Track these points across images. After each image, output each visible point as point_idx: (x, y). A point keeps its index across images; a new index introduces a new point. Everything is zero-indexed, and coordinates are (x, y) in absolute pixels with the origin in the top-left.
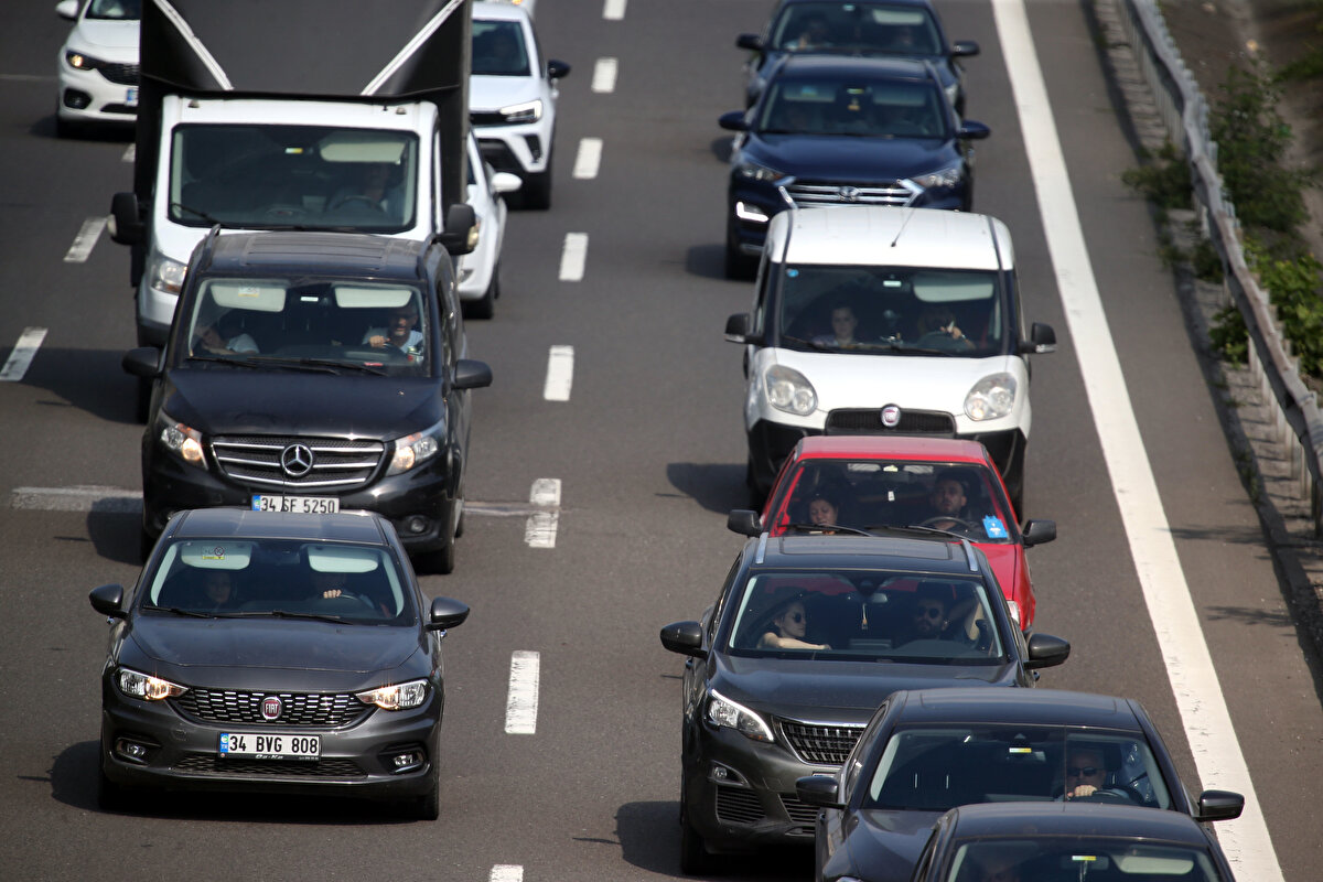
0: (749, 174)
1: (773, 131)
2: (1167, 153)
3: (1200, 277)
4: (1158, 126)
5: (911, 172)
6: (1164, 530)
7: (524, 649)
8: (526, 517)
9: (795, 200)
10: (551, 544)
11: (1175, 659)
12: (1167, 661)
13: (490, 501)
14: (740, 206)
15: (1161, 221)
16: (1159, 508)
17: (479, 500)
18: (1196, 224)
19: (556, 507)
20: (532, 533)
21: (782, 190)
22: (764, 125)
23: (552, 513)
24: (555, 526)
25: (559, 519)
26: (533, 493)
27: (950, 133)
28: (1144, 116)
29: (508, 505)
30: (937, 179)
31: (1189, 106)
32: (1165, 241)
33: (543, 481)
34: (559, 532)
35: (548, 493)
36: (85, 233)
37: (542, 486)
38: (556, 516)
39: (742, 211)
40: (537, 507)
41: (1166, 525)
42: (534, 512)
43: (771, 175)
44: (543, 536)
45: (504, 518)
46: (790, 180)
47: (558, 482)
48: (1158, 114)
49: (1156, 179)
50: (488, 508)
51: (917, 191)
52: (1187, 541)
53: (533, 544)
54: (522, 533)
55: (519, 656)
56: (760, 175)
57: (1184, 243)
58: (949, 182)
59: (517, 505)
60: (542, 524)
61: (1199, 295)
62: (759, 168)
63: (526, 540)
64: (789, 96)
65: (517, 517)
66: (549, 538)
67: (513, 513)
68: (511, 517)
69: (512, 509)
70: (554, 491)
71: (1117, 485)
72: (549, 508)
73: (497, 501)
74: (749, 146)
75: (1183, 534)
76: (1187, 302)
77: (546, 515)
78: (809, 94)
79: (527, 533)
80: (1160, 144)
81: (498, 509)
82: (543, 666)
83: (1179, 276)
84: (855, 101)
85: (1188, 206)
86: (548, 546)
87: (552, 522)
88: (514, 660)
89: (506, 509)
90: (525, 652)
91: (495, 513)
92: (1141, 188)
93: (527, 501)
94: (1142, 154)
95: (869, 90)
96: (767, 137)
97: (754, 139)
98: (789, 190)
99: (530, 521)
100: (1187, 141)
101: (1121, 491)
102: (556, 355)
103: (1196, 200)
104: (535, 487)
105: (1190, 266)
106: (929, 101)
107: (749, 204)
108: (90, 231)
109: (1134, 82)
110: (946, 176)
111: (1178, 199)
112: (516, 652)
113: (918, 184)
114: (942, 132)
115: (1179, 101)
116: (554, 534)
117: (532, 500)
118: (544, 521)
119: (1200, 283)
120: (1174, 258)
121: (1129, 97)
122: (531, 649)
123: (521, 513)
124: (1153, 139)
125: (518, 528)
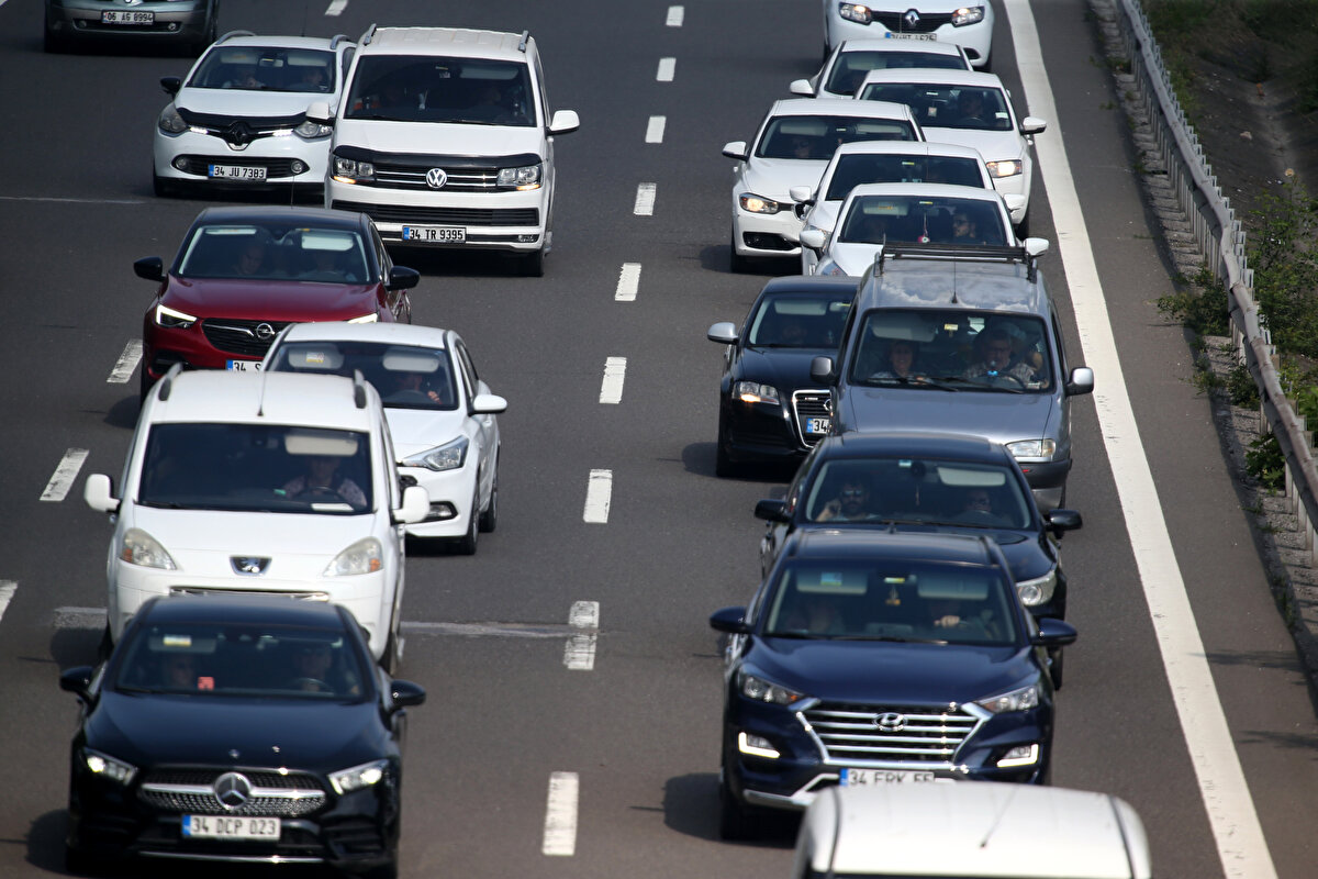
0: (754, 694)
1: (784, 635)
2: (1204, 280)
3: (1236, 403)
4: (1195, 253)
5: (975, 692)
6: (1198, 655)
7: (562, 770)
8: (565, 639)
9: (818, 729)
10: (590, 666)
11: (1210, 782)
12: (1202, 785)
13: (529, 623)
14: (743, 737)
15: (1198, 347)
16: (1195, 632)
17: (518, 622)
18: (1233, 349)
19: (594, 630)
20: (570, 655)
21: (800, 715)
22: (771, 627)
23: (591, 635)
24: (593, 649)
25: (597, 641)
26: (572, 615)
27: (1023, 638)
28: (1183, 243)
29: (547, 627)
30: (1007, 701)
31: (1226, 232)
32: (1203, 367)
33: (582, 603)
34: (597, 654)
35: (587, 615)
36: (127, 354)
37: (581, 609)
38: (595, 638)
39: (745, 744)
40: (576, 629)
41: (1201, 650)
42: (571, 634)
43: (784, 695)
44: (581, 658)
45: (543, 639)
46: (809, 703)
47: (596, 605)
48: (1195, 241)
49: (1194, 305)
50: (527, 630)
51: (984, 718)
52: (1222, 666)
53: (572, 666)
54: (560, 655)
55: (557, 777)
56: (768, 697)
57: (1220, 369)
58: (1025, 705)
59: (556, 627)
60: (581, 645)
61: (1236, 421)
62: (768, 686)
63: (565, 662)
64: (804, 587)
65: (556, 639)
66: (588, 660)
67: (552, 635)
68: (549, 639)
69: (551, 631)
70: (592, 614)
71: (1153, 610)
72: (588, 630)
73: (538, 623)
74: (752, 654)
75: (1218, 659)
76: (1223, 427)
77: (585, 638)
78: (830, 583)
79: (566, 655)
80: (1197, 270)
81: (536, 630)
82: (582, 787)
83: (1216, 401)
84: (894, 595)
85: (1225, 333)
86: (586, 668)
87: (590, 645)
88: (553, 781)
89: (545, 631)
90: (564, 774)
91: (534, 634)
92: (1178, 314)
93: (566, 623)
94: (1179, 281)
95: (913, 578)
96: (776, 642)
97: (758, 642)
98: (809, 717)
99: (568, 643)
100: (1224, 267)
101: (1157, 616)
102: (595, 477)
103: (1233, 325)
104: (574, 609)
105: (1227, 392)
106: (992, 593)
107: (754, 734)
108: (132, 354)
109: (1171, 209)
110: (1021, 697)
111: (1215, 325)
112: (554, 773)
113: (985, 708)
114: (1012, 638)
115: (1217, 228)
116: (592, 656)
117: (571, 622)
118: (583, 643)
119: (1235, 409)
120: (1212, 383)
121: (1166, 223)
122: (569, 770)
123: (560, 635)
124: (1190, 265)
125: (557, 649)
